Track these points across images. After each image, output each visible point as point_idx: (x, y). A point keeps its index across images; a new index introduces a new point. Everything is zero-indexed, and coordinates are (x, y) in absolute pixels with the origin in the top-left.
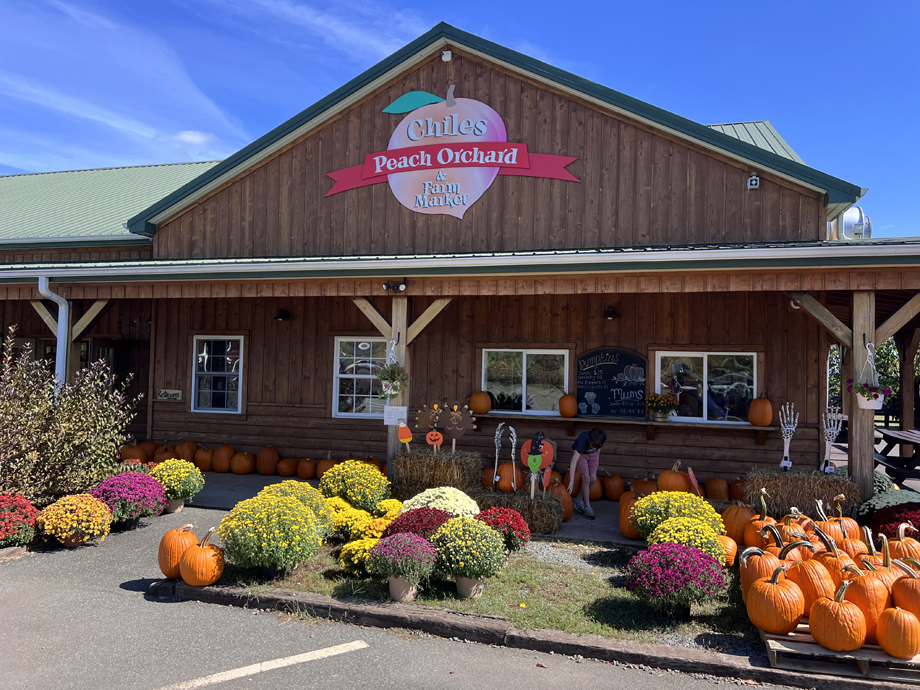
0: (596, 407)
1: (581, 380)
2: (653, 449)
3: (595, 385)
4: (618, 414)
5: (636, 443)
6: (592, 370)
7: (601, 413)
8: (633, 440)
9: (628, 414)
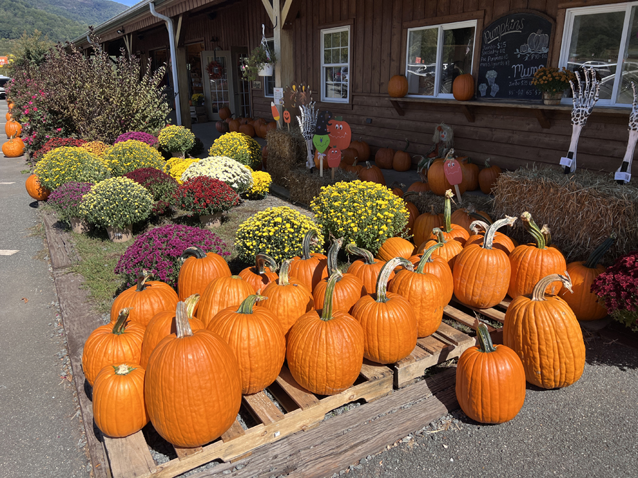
0: (495, 87)
1: (484, 57)
2: (547, 140)
3: (497, 61)
4: (515, 96)
5: (530, 131)
6: (495, 43)
7: (500, 95)
8: (527, 128)
9: (525, 96)
